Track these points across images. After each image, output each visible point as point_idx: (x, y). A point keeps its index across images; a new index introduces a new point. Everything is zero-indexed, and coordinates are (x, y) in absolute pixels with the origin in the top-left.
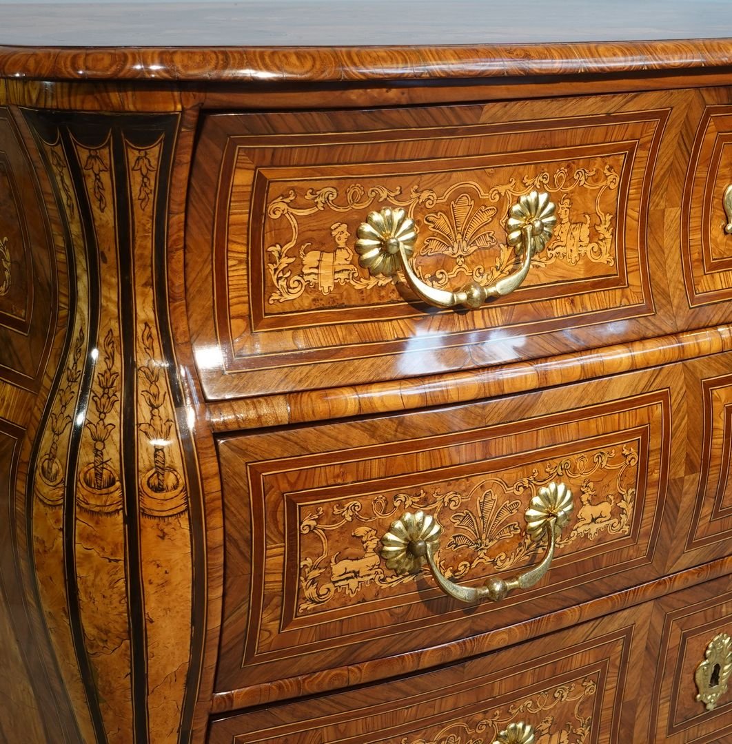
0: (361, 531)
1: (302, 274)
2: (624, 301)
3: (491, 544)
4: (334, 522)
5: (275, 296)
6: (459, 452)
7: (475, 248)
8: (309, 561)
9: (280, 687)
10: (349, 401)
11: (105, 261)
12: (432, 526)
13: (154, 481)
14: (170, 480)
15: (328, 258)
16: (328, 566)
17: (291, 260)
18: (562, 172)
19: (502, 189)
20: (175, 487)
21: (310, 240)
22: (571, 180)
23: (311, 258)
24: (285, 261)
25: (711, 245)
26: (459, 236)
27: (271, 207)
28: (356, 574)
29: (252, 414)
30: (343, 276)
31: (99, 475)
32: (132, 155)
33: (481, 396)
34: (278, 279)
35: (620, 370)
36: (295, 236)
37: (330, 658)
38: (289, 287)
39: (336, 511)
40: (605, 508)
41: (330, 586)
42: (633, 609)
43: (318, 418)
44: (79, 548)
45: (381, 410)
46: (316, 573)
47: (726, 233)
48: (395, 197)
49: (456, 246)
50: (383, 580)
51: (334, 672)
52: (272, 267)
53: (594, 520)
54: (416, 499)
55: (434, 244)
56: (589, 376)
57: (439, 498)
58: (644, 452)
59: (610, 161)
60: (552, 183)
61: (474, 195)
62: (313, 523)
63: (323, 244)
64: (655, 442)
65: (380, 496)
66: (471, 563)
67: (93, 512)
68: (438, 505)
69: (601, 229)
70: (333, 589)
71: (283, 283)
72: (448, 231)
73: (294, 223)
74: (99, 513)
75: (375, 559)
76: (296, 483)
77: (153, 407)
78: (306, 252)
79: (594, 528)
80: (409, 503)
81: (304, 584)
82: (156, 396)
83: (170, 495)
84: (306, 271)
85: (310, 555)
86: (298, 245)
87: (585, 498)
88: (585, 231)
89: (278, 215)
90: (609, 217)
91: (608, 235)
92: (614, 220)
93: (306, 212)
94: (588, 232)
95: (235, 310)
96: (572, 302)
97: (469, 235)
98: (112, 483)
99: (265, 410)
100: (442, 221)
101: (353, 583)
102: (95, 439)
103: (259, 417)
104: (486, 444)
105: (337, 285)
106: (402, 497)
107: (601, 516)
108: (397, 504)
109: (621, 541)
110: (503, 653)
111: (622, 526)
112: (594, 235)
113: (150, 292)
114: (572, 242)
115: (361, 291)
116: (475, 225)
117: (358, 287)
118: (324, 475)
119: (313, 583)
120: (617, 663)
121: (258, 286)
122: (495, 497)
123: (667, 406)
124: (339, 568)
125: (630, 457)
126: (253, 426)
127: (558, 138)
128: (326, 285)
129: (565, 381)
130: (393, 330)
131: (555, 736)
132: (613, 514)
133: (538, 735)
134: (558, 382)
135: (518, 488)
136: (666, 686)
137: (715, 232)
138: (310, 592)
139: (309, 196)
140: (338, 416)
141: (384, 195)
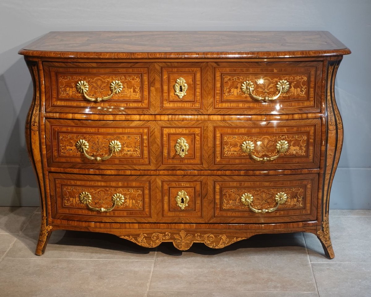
0: (72, 141)
1: (66, 91)
2: (142, 106)
3: (101, 150)
4: (66, 138)
5: (61, 95)
6: (92, 130)
7: (103, 90)
8: (61, 145)
9: (60, 170)
10: (70, 116)
13: (33, 124)
14: (36, 124)
15: (71, 89)
16: (65, 147)
18: (123, 77)
19: (108, 80)
20: (36, 126)
21: (67, 85)
22: (126, 79)
23: (68, 89)
24: (63, 89)
25: (170, 97)
26: (99, 88)
27: (59, 79)
28: (71, 150)
29: (52, 115)
30: (74, 93)
33: (99, 120)
34: (62, 92)
35: (136, 120)
36: (64, 85)
37: (70, 166)
38: (64, 93)
39: (66, 136)
40: (132, 149)
41: (66, 151)
42: (149, 176)
43: (64, 118)
45: (77, 119)
46: (63, 147)
47: (175, 95)
48: (83, 79)
49: (98, 90)
50: (77, 152)
51: (70, 169)
52: (60, 90)
53: (128, 151)
54: (83, 137)
55: (93, 89)
56: (127, 120)
57: (88, 138)
58: (142, 140)
59: (136, 76)
60: (121, 79)
61: (101, 80)
62: (62, 138)
63: (70, 86)
64: (145, 137)
65: (75, 135)
66: (97, 153)
68: (88, 139)
69: (137, 90)
72: (96, 87)
73: (64, 82)
75: (75, 147)
76: (59, 129)
77: (36, 111)
78: (67, 88)
79: (129, 153)
80: (81, 138)
81: (61, 149)
82: (37, 110)
83: (35, 127)
84: (67, 91)
85: (62, 144)
86: (65, 86)
87: (125, 145)
88: (132, 90)
89: (61, 80)
90: (138, 88)
91: (139, 91)
92: (140, 89)
93: (66, 80)
94: (133, 90)
95: (54, 96)
96: (127, 104)
97: (101, 88)
99: (54, 115)
100: (94, 84)
101: (71, 151)
103: (53, 116)
104: (98, 129)
105: (73, 94)
107: (130, 150)
108: (79, 137)
109: (138, 158)
111: (138, 154)
112: (134, 91)
113: (39, 91)
114: (128, 92)
116: (103, 86)
117: (77, 95)
118: (64, 129)
119: (63, 149)
120: (148, 188)
121: (58, 93)
122: (101, 140)
123: (148, 130)
124: (68, 147)
125: (137, 139)
126: (52, 118)
127: (120, 70)
128: (71, 93)
129: (120, 120)
130: (82, 104)
131: (131, 201)
132: (134, 151)
133: (126, 199)
134: (118, 120)
135: (106, 140)
136: (166, 198)
137: (172, 94)
138: (62, 151)
139: (66, 77)
140: (68, 118)
141: (81, 78)
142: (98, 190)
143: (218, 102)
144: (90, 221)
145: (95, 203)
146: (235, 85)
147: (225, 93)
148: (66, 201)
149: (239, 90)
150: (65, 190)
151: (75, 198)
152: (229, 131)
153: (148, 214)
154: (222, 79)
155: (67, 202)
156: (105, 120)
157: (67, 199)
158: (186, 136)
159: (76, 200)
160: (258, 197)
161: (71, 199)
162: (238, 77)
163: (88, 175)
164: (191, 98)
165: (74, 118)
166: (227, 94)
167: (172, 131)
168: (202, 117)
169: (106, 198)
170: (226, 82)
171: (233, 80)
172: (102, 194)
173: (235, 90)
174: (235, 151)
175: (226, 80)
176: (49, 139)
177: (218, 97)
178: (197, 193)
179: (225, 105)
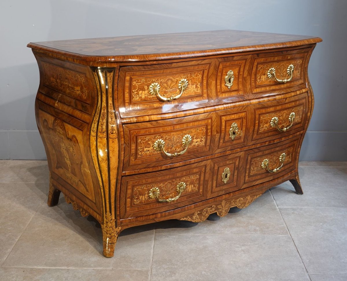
0: (149, 142)
3: (175, 146)
4: (144, 141)
5: (134, 99)
6: (168, 128)
7: (172, 90)
8: (140, 148)
9: (135, 172)
10: (147, 118)
11: (103, 93)
12: (163, 142)
13: (112, 132)
14: (114, 132)
15: (143, 92)
16: (143, 149)
17: (137, 92)
18: (189, 75)
19: (177, 79)
20: (115, 133)
21: (140, 89)
22: (191, 76)
23: (140, 92)
24: (136, 93)
25: (222, 88)
26: (169, 88)
27: (133, 83)
28: (149, 151)
29: (129, 120)
30: (146, 95)
31: (102, 131)
32: (108, 74)
33: (173, 117)
35: (202, 113)
36: (137, 88)
37: (144, 167)
38: (136, 97)
39: (145, 139)
40: (199, 140)
41: (144, 152)
42: (206, 161)
43: (141, 121)
44: (98, 144)
45: (153, 120)
46: (141, 150)
47: (225, 86)
48: (156, 81)
50: (154, 152)
51: (145, 169)
52: (133, 94)
53: (196, 142)
54: (160, 137)
55: (164, 89)
56: (195, 114)
58: (207, 129)
59: (199, 73)
60: (187, 77)
61: (171, 80)
62: (141, 141)
63: (143, 89)
64: (209, 127)
65: (153, 136)
66: (171, 149)
67: (101, 138)
68: (164, 138)
69: (198, 86)
70: (144, 153)
71: (135, 96)
72: (166, 87)
73: (137, 86)
74: (102, 138)
75: (152, 148)
76: (137, 133)
77: (112, 119)
78: (139, 91)
79: (196, 144)
81: (139, 152)
82: (112, 117)
83: (114, 135)
84: (139, 94)
85: (140, 146)
87: (194, 138)
88: (194, 86)
89: (134, 84)
90: (199, 83)
91: (199, 87)
92: (201, 84)
93: (139, 84)
94: (195, 86)
95: (126, 101)
97: (171, 87)
98: (104, 132)
99: (131, 120)
100: (165, 85)
101: (148, 152)
102: (101, 125)
103: (131, 121)
104: (174, 127)
105: (145, 97)
106: (157, 136)
107: (198, 141)
108: (156, 138)
109: (203, 147)
110: (179, 168)
111: (203, 144)
112: (196, 87)
113: (111, 98)
114: (192, 88)
115: (150, 98)
116: (172, 85)
117: (149, 97)
118: (142, 132)
120: (204, 171)
121: (131, 97)
122: (176, 137)
123: (212, 120)
124: (145, 149)
125: (204, 130)
126: (129, 122)
127: (188, 69)
128: (143, 97)
129: (190, 115)
130: (156, 105)
131: (191, 186)
132: (200, 141)
133: (187, 185)
134: (188, 115)
135: (180, 135)
136: (215, 177)
137: (223, 86)
138: (140, 154)
139: (140, 81)
140: (145, 121)
141: (154, 80)
142: (166, 183)
143: (253, 88)
144: (157, 212)
145: (162, 196)
146: (264, 73)
147: (257, 80)
148: (135, 200)
149: (266, 76)
150: (136, 190)
151: (145, 195)
152: (263, 111)
153: (201, 194)
154: (257, 68)
155: (137, 200)
156: (178, 117)
157: (136, 198)
158: (237, 121)
159: (145, 197)
160: (271, 160)
161: (141, 197)
162: (267, 66)
163: (159, 172)
164: (236, 88)
165: (150, 120)
166: (258, 81)
167: (228, 118)
168: (246, 102)
169: (172, 189)
170: (259, 71)
171: (264, 68)
172: (169, 185)
173: (264, 76)
174: (266, 127)
175: (259, 68)
176: (128, 145)
177: (253, 84)
178: (236, 167)
179: (258, 90)
